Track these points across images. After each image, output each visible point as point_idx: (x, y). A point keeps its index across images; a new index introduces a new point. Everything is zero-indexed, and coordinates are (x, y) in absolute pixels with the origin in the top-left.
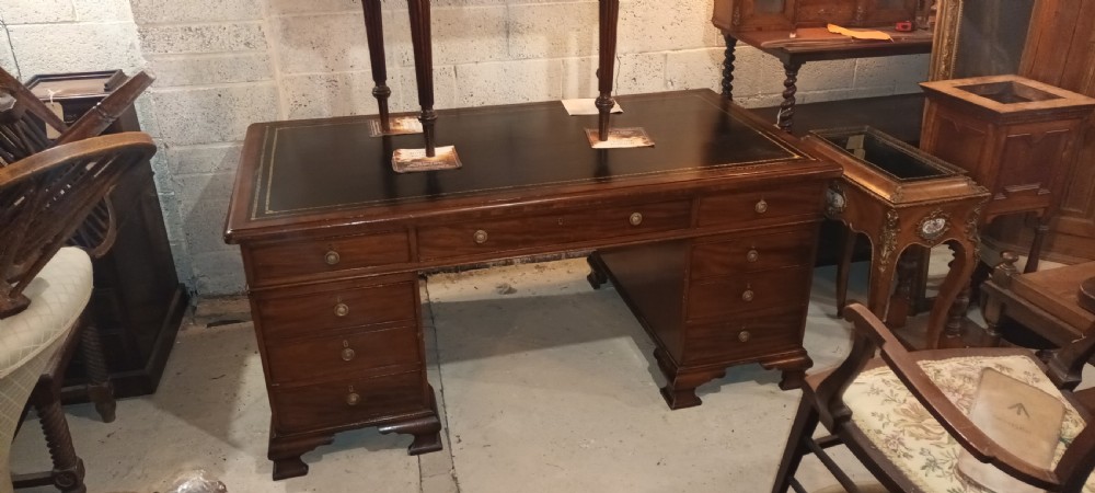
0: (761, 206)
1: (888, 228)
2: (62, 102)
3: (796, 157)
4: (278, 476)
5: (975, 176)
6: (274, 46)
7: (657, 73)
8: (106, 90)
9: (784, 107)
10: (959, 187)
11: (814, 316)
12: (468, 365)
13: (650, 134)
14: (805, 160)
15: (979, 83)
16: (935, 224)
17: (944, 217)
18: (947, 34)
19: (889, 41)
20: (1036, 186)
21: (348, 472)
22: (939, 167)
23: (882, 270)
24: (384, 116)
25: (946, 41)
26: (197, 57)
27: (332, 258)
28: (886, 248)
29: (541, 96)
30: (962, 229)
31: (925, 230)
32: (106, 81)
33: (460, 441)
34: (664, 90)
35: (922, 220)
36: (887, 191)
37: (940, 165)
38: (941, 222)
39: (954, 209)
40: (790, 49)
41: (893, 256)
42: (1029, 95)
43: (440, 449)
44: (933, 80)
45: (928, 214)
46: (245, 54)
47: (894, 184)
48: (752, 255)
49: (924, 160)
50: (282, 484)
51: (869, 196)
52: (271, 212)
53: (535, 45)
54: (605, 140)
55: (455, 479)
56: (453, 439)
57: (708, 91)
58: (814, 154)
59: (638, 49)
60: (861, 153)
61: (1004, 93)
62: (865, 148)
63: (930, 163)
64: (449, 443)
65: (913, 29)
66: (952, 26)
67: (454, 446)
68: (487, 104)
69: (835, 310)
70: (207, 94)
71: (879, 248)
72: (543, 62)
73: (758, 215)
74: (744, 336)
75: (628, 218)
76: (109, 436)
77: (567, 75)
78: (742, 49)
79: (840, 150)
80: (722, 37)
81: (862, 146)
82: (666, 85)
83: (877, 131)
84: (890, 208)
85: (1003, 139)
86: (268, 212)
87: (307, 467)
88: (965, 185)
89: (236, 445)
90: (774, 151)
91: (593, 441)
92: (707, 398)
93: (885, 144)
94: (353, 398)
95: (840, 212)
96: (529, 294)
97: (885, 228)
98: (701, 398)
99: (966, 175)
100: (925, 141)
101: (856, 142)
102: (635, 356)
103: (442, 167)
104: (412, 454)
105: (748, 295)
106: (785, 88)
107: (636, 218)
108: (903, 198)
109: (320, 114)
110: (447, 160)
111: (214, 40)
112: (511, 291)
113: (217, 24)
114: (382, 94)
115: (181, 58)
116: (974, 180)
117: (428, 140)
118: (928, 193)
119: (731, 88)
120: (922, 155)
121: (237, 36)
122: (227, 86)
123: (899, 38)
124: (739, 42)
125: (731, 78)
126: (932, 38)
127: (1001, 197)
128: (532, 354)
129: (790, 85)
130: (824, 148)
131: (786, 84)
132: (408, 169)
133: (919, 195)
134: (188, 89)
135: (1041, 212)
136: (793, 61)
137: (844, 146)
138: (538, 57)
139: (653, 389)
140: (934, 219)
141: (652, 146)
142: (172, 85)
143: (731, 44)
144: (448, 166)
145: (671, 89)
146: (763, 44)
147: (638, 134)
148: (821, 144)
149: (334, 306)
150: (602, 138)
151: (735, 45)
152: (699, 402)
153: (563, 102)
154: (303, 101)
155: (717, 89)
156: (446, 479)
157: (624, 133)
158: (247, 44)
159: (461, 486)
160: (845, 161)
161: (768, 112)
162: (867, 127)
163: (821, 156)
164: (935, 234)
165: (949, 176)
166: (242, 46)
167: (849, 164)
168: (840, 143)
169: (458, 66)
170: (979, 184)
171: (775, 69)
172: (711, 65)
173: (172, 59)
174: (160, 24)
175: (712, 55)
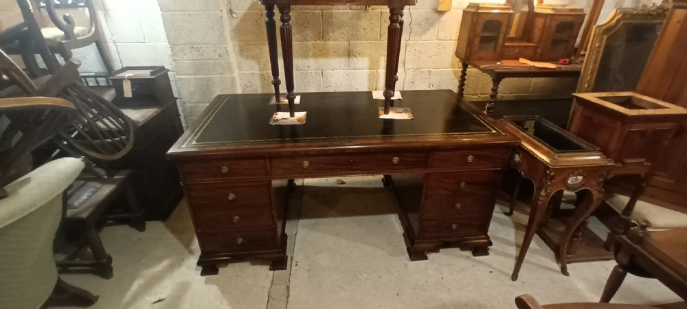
0: (470, 158)
1: (547, 179)
2: (130, 80)
3: (494, 131)
4: (203, 273)
5: (605, 152)
6: (234, 58)
7: (425, 80)
8: (151, 75)
9: (490, 102)
10: (595, 158)
11: (497, 212)
12: (313, 221)
13: (413, 113)
14: (498, 134)
15: (611, 96)
16: (576, 179)
17: (582, 175)
18: (591, 67)
19: (555, 69)
20: (643, 160)
21: (237, 275)
22: (581, 144)
23: (540, 203)
24: (277, 94)
25: (590, 71)
26: (197, 61)
27: (225, 170)
28: (543, 190)
29: (364, 88)
30: (594, 183)
31: (569, 182)
32: (151, 71)
33: (297, 265)
34: (428, 89)
35: (568, 176)
36: (548, 157)
37: (583, 144)
38: (580, 178)
39: (588, 171)
40: (496, 70)
41: (547, 195)
42: (643, 105)
43: (286, 269)
44: (579, 92)
45: (573, 173)
46: (219, 61)
47: (553, 153)
48: (463, 185)
49: (572, 139)
50: (204, 278)
51: (536, 158)
52: (195, 143)
53: (362, 62)
54: (388, 114)
55: (288, 288)
56: (294, 264)
57: (450, 92)
58: (504, 130)
59: (416, 67)
60: (532, 131)
61: (627, 103)
62: (534, 128)
63: (575, 141)
64: (291, 266)
65: (570, 63)
66: (595, 62)
67: (294, 268)
68: (337, 91)
69: (508, 210)
70: (202, 79)
71: (540, 189)
72: (367, 71)
73: (467, 163)
74: (454, 226)
75: (391, 160)
76: (139, 239)
77: (378, 78)
78: (470, 70)
79: (520, 129)
80: (460, 63)
81: (533, 126)
82: (430, 87)
83: (544, 119)
84: (548, 168)
85: (627, 131)
86: (194, 143)
87: (218, 271)
88: (598, 157)
89: (192, 253)
90: (482, 128)
91: (365, 275)
92: (431, 256)
93: (547, 127)
94: (240, 240)
95: (516, 164)
96: (351, 186)
97: (544, 178)
98: (428, 255)
99: (600, 151)
100: (574, 128)
101: (530, 124)
102: (397, 226)
103: (295, 123)
104: (270, 270)
105: (458, 206)
106: (492, 92)
107: (396, 160)
108: (558, 162)
109: (257, 91)
110: (299, 120)
111: (204, 54)
112: (343, 183)
113: (205, 46)
114: (277, 84)
115: (190, 61)
116: (604, 154)
117: (292, 108)
118: (575, 161)
119: (463, 90)
120: (570, 136)
121: (215, 52)
122: (211, 76)
123: (561, 68)
124: (469, 66)
125: (464, 85)
126: (581, 68)
127: (620, 165)
128: (345, 219)
129: (495, 90)
130: (511, 127)
131: (492, 90)
132: (277, 123)
133: (569, 162)
134: (193, 77)
135: (643, 176)
136: (498, 77)
137: (522, 126)
138: (364, 69)
139: (403, 246)
140: (576, 176)
141: (412, 119)
142: (186, 74)
143: (465, 66)
144: (298, 123)
145: (432, 88)
146: (482, 66)
147: (406, 111)
148: (509, 124)
149: (227, 195)
150: (386, 112)
151: (467, 68)
152: (426, 258)
153: (373, 92)
154: (249, 85)
155: (456, 90)
156: (284, 288)
157: (398, 111)
158: (220, 56)
159: (291, 293)
160: (522, 135)
161: (481, 104)
162: (537, 116)
163: (509, 132)
164: (576, 184)
165: (588, 152)
166: (218, 57)
167: (524, 137)
168: (520, 124)
169: (324, 72)
170: (608, 157)
171: (488, 80)
172: (453, 77)
173: (186, 62)
174: (180, 45)
175: (455, 73)
